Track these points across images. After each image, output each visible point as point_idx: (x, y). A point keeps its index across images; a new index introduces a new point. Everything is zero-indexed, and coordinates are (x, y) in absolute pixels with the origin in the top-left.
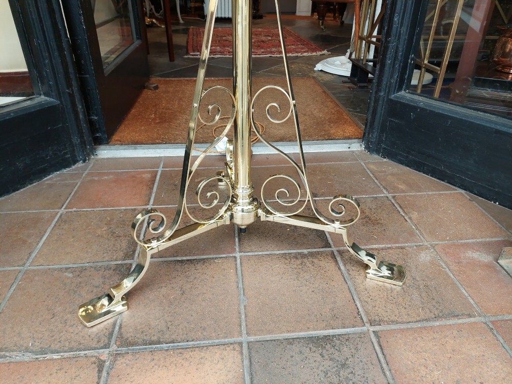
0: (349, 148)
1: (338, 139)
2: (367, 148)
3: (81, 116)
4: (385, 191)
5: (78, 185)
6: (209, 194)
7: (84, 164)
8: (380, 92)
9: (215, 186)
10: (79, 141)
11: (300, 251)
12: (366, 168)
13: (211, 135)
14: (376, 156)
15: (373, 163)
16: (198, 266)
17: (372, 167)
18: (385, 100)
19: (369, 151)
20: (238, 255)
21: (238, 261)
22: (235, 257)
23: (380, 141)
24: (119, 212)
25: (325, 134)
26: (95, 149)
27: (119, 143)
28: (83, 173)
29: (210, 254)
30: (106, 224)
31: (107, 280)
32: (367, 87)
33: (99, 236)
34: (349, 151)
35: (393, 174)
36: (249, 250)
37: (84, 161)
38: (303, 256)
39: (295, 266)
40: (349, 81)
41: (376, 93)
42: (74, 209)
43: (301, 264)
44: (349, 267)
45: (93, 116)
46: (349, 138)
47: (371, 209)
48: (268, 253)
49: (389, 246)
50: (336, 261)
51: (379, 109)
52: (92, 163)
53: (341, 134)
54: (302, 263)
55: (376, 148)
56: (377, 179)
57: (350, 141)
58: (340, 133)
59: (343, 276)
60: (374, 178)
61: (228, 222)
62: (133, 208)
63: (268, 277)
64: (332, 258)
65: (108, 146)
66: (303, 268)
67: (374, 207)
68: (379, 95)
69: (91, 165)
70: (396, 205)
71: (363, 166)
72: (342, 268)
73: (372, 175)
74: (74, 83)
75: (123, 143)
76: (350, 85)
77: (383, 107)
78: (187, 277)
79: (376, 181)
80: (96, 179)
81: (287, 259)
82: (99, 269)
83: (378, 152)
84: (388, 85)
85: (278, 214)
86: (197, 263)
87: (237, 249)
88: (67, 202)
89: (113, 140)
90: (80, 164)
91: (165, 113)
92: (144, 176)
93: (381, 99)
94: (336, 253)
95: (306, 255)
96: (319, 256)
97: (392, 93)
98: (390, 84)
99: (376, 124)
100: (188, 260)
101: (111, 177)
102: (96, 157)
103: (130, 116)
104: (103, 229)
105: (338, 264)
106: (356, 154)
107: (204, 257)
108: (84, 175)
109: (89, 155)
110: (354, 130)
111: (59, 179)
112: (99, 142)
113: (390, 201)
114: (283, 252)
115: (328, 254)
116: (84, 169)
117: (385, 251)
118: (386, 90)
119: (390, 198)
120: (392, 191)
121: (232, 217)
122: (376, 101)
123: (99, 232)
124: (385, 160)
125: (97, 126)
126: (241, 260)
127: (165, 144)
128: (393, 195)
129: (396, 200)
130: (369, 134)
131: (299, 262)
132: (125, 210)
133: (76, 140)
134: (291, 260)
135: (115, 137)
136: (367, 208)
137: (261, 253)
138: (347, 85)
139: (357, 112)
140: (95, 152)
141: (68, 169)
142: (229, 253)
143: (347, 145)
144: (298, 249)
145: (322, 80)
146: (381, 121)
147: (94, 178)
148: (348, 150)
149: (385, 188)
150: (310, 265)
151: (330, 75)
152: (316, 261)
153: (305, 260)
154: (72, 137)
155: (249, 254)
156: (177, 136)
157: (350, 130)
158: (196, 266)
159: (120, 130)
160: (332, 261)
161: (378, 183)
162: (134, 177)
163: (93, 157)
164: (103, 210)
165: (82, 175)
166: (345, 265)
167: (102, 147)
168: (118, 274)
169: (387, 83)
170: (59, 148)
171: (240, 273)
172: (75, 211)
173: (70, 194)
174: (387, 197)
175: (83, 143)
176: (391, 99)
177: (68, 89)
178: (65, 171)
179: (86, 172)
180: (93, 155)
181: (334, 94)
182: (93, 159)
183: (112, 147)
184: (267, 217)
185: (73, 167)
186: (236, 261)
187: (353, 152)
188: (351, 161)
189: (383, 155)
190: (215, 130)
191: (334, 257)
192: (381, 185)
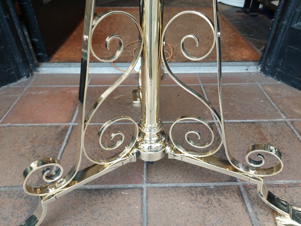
0: (247, 70)
1: (237, 61)
2: (263, 70)
3: (21, 39)
4: (282, 115)
5: (18, 99)
6: (113, 135)
7: (28, 79)
8: (284, 20)
9: (130, 104)
10: (21, 60)
11: (206, 184)
12: (263, 90)
13: (131, 55)
14: (270, 78)
15: (269, 85)
16: (106, 198)
17: (268, 89)
18: (287, 29)
19: (264, 74)
20: (145, 186)
21: (145, 194)
22: (142, 189)
23: (276, 65)
24: (44, 128)
25: (225, 57)
26: (38, 66)
27: (58, 60)
28: (24, 88)
29: (118, 183)
30: (31, 142)
31: (16, 210)
32: (257, 16)
33: (21, 155)
34: (247, 73)
35: (288, 98)
36: (156, 181)
37: (28, 76)
38: (210, 191)
39: (201, 205)
40: (242, 11)
41: (279, 21)
42: (9, 124)
43: (208, 202)
44: (257, 209)
45: (35, 39)
46: (246, 60)
47: (272, 136)
48: (174, 185)
49: (295, 182)
50: (243, 201)
51: (280, 37)
52: (35, 78)
53: (239, 57)
54: (208, 200)
55: (271, 72)
56: (274, 102)
57: (247, 63)
58: (238, 55)
59: (251, 221)
60: (271, 101)
61: (134, 160)
62: (57, 124)
63: (173, 218)
64: (239, 195)
65: (48, 64)
66: (209, 209)
67: (275, 133)
68: (282, 24)
69: (33, 80)
70: (295, 131)
71: (260, 88)
72: (250, 209)
73: (269, 98)
74: (12, 10)
75: (61, 61)
76: (244, 14)
77: (283, 35)
78: (93, 212)
79: (273, 104)
80: (34, 93)
81: (192, 195)
82: (13, 195)
83: (272, 74)
84: (292, 14)
85: (186, 154)
86: (105, 195)
87: (145, 179)
88: (5, 116)
89: (53, 58)
90: (24, 79)
91: (98, 35)
92: (72, 92)
93: (283, 27)
94: (242, 189)
95: (211, 190)
96: (225, 192)
97: (295, 22)
98: (295, 14)
99: (275, 50)
100: (96, 190)
101: (46, 92)
102: (38, 73)
103: (71, 37)
104: (27, 147)
105: (245, 204)
106: (253, 76)
107: (112, 186)
108: (25, 90)
109: (31, 71)
110: (250, 53)
111: (4, 92)
112: (41, 60)
113: (289, 126)
114: (189, 185)
115: (235, 190)
116: (26, 83)
117: (291, 189)
118: (289, 19)
119: (289, 123)
120: (289, 116)
121: (138, 154)
122: (278, 29)
123: (23, 150)
124: (279, 82)
125: (39, 47)
126: (147, 193)
127: (94, 62)
128: (291, 120)
129: (294, 126)
130: (266, 59)
131: (205, 199)
132: (50, 126)
133: (19, 59)
134: (197, 196)
135: (56, 56)
136: (268, 134)
137: (167, 185)
138: (241, 14)
139: (251, 37)
140: (37, 69)
141: (14, 84)
142: (136, 183)
143: (246, 68)
144: (204, 181)
145: (221, 9)
146: (280, 47)
147: (32, 93)
148: (246, 71)
149: (283, 112)
150: (216, 205)
151: (226, 6)
152: (222, 198)
153: (212, 197)
154: (15, 57)
155: (155, 185)
156: (104, 55)
157: (247, 53)
158: (103, 198)
159: (61, 49)
160: (238, 200)
161: (275, 106)
162: (64, 92)
163: (35, 73)
164: (32, 126)
165: (23, 90)
166: (252, 205)
167: (44, 64)
168: (28, 203)
169: (291, 12)
170: (4, 67)
171: (146, 210)
172: (8, 126)
173: (9, 108)
174: (286, 123)
175: (26, 63)
176: (293, 29)
177: (6, 15)
178: (12, 85)
179: (27, 87)
180: (36, 71)
181: (231, 21)
182: (36, 74)
183: (52, 65)
184: (175, 156)
185: (19, 82)
186: (142, 194)
187: (250, 73)
188: (249, 82)
189: (277, 78)
190: (135, 51)
191: (240, 195)
192: (279, 108)
